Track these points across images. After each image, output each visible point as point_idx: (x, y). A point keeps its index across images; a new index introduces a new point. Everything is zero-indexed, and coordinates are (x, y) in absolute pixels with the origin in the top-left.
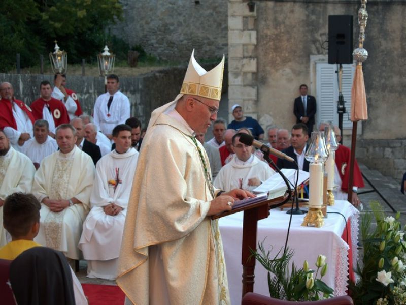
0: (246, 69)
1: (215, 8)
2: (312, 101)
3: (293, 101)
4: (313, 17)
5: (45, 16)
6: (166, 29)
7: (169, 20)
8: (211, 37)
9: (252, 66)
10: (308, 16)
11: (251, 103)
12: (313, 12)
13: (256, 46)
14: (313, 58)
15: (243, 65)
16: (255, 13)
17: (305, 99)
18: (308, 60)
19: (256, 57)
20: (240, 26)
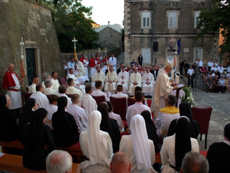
0: (128, 51)
1: (115, 37)
2: (142, 57)
3: (138, 57)
4: (142, 40)
5: (83, 40)
6: (105, 41)
7: (105, 39)
8: (114, 43)
9: (129, 50)
10: (141, 40)
11: (129, 58)
12: (142, 39)
13: (130, 46)
14: (142, 49)
15: (128, 50)
16: (130, 40)
17: (140, 57)
18: (141, 49)
19: (130, 48)
20: (127, 42)
